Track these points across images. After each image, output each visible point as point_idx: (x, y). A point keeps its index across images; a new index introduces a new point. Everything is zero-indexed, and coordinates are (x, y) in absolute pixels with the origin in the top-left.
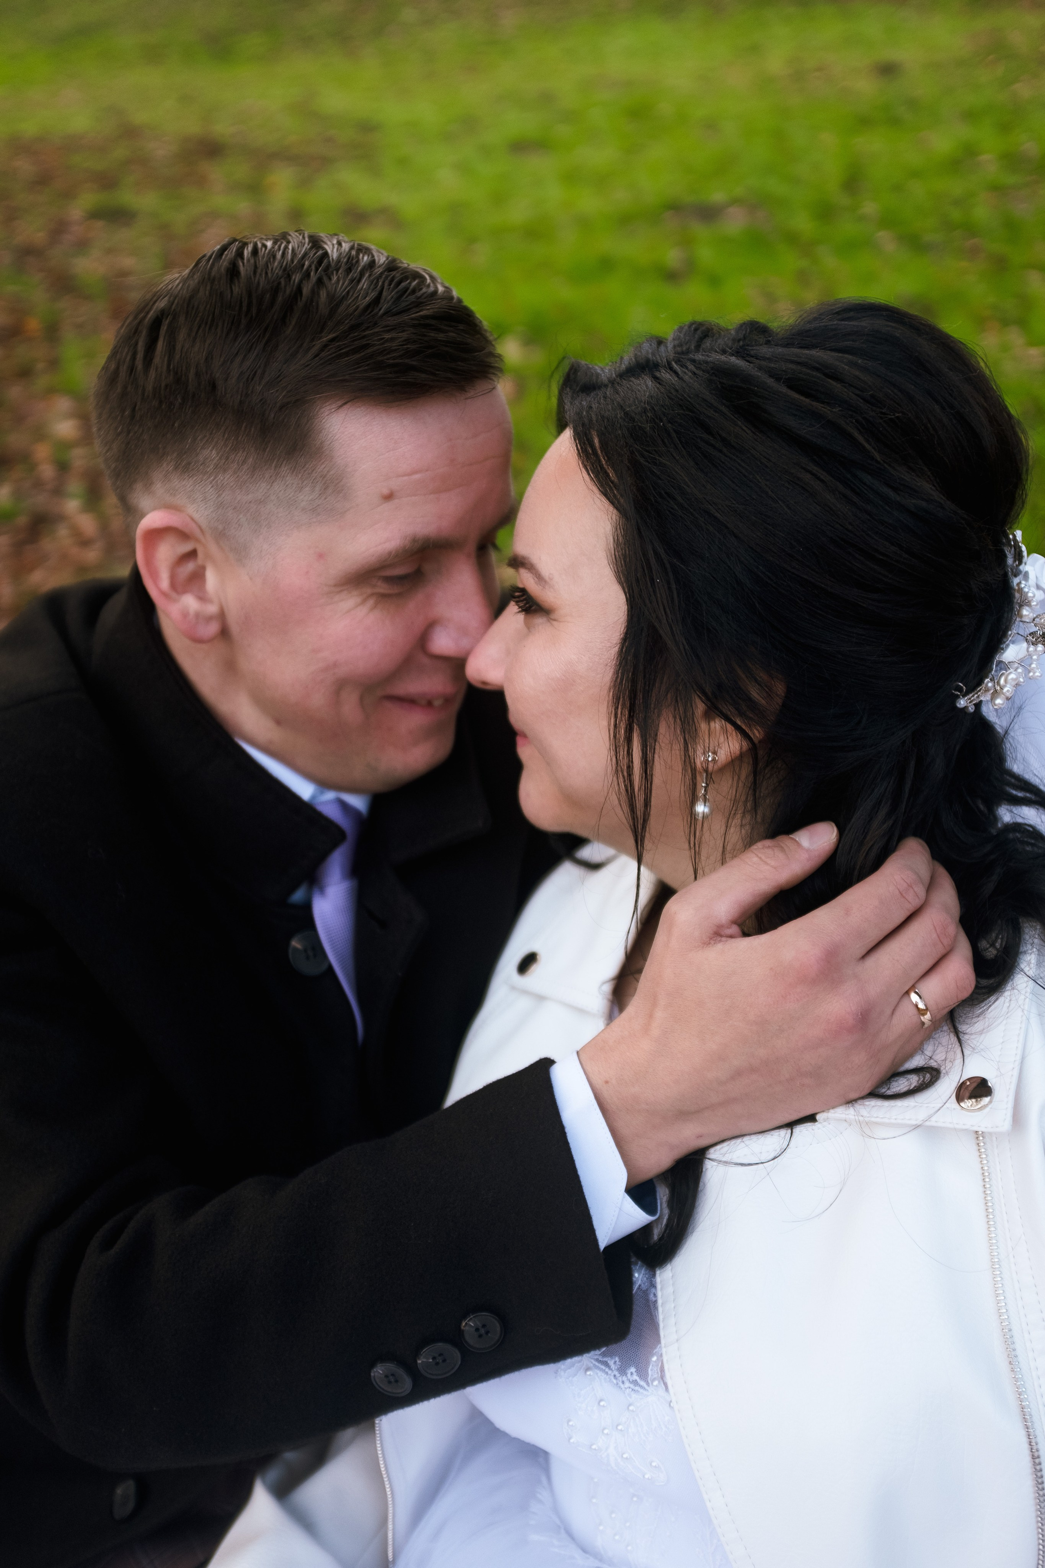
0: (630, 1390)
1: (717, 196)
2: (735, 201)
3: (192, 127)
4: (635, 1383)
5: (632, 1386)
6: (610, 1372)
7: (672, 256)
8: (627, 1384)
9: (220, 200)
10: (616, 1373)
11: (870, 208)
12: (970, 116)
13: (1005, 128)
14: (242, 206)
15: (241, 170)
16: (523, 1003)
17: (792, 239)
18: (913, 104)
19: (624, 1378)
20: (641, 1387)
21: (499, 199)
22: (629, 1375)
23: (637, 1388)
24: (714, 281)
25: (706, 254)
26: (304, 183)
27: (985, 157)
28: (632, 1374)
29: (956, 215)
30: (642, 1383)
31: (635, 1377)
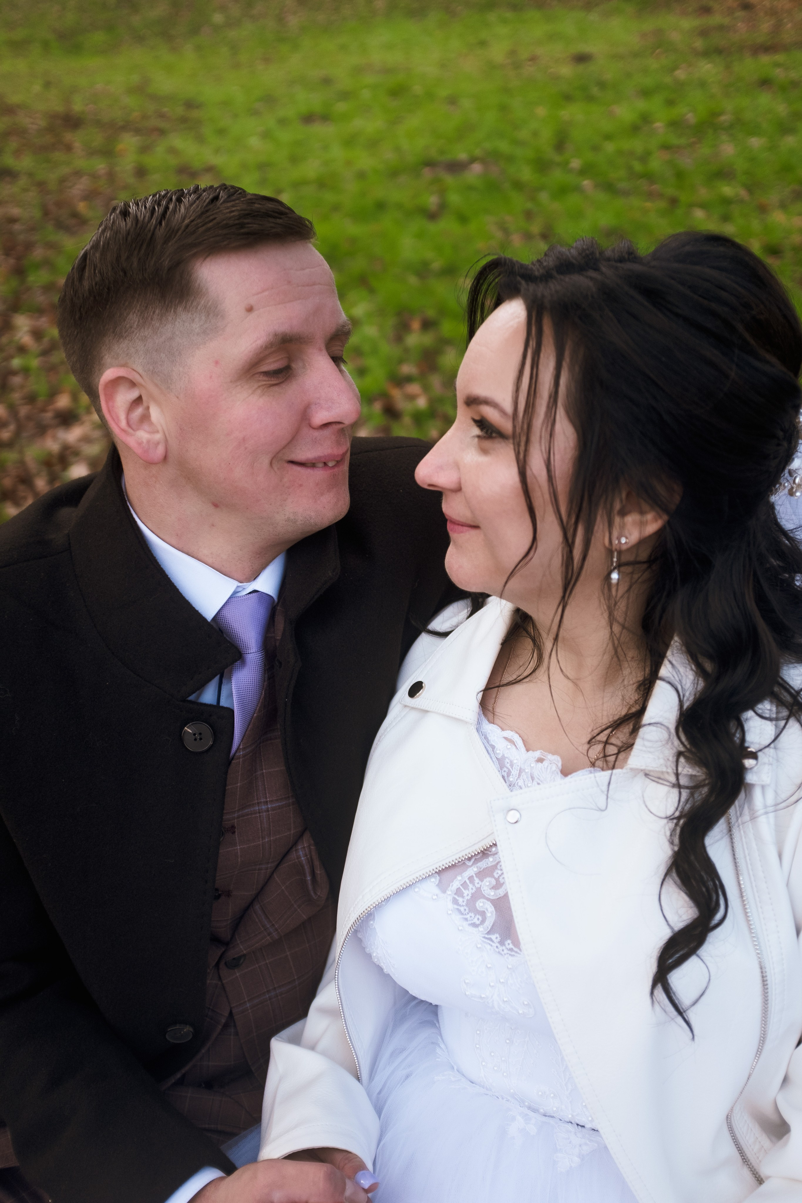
0: (508, 955)
1: (462, 156)
2: (473, 160)
3: (57, 106)
4: (511, 950)
5: (509, 952)
6: (493, 944)
7: (432, 201)
8: (506, 951)
9: (81, 162)
10: (498, 945)
11: (576, 163)
12: (645, 93)
13: (670, 103)
14: (100, 166)
15: (98, 139)
16: (413, 716)
17: (518, 185)
18: (602, 85)
19: (504, 948)
20: (516, 952)
21: (294, 160)
22: (507, 945)
23: (513, 953)
24: (463, 219)
25: (454, 198)
26: (144, 149)
27: (658, 124)
28: (509, 944)
29: (638, 167)
30: (515, 949)
31: (511, 946)
